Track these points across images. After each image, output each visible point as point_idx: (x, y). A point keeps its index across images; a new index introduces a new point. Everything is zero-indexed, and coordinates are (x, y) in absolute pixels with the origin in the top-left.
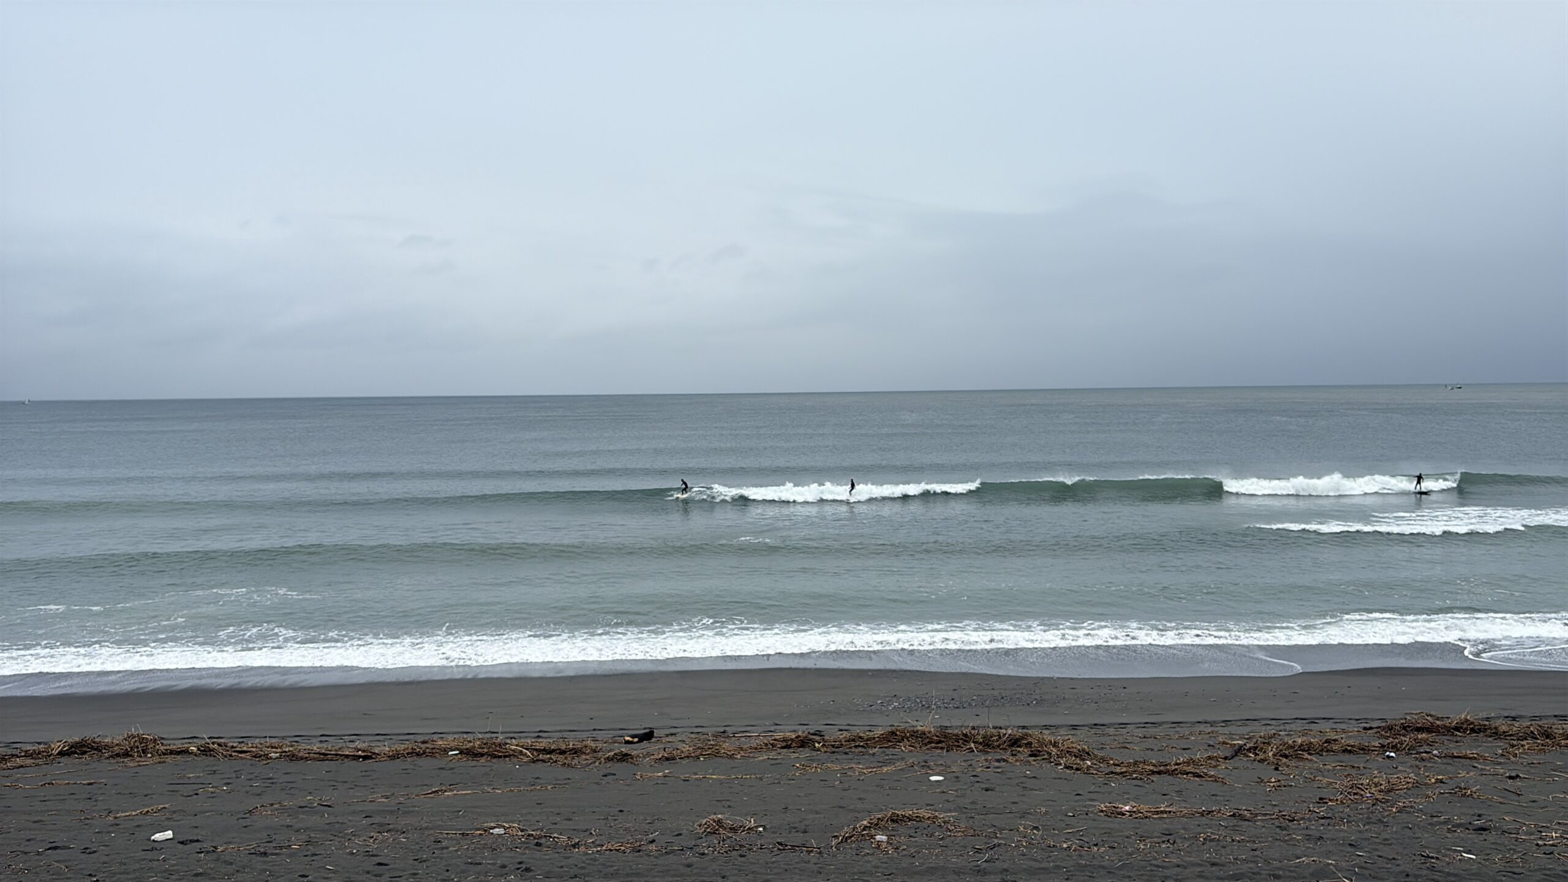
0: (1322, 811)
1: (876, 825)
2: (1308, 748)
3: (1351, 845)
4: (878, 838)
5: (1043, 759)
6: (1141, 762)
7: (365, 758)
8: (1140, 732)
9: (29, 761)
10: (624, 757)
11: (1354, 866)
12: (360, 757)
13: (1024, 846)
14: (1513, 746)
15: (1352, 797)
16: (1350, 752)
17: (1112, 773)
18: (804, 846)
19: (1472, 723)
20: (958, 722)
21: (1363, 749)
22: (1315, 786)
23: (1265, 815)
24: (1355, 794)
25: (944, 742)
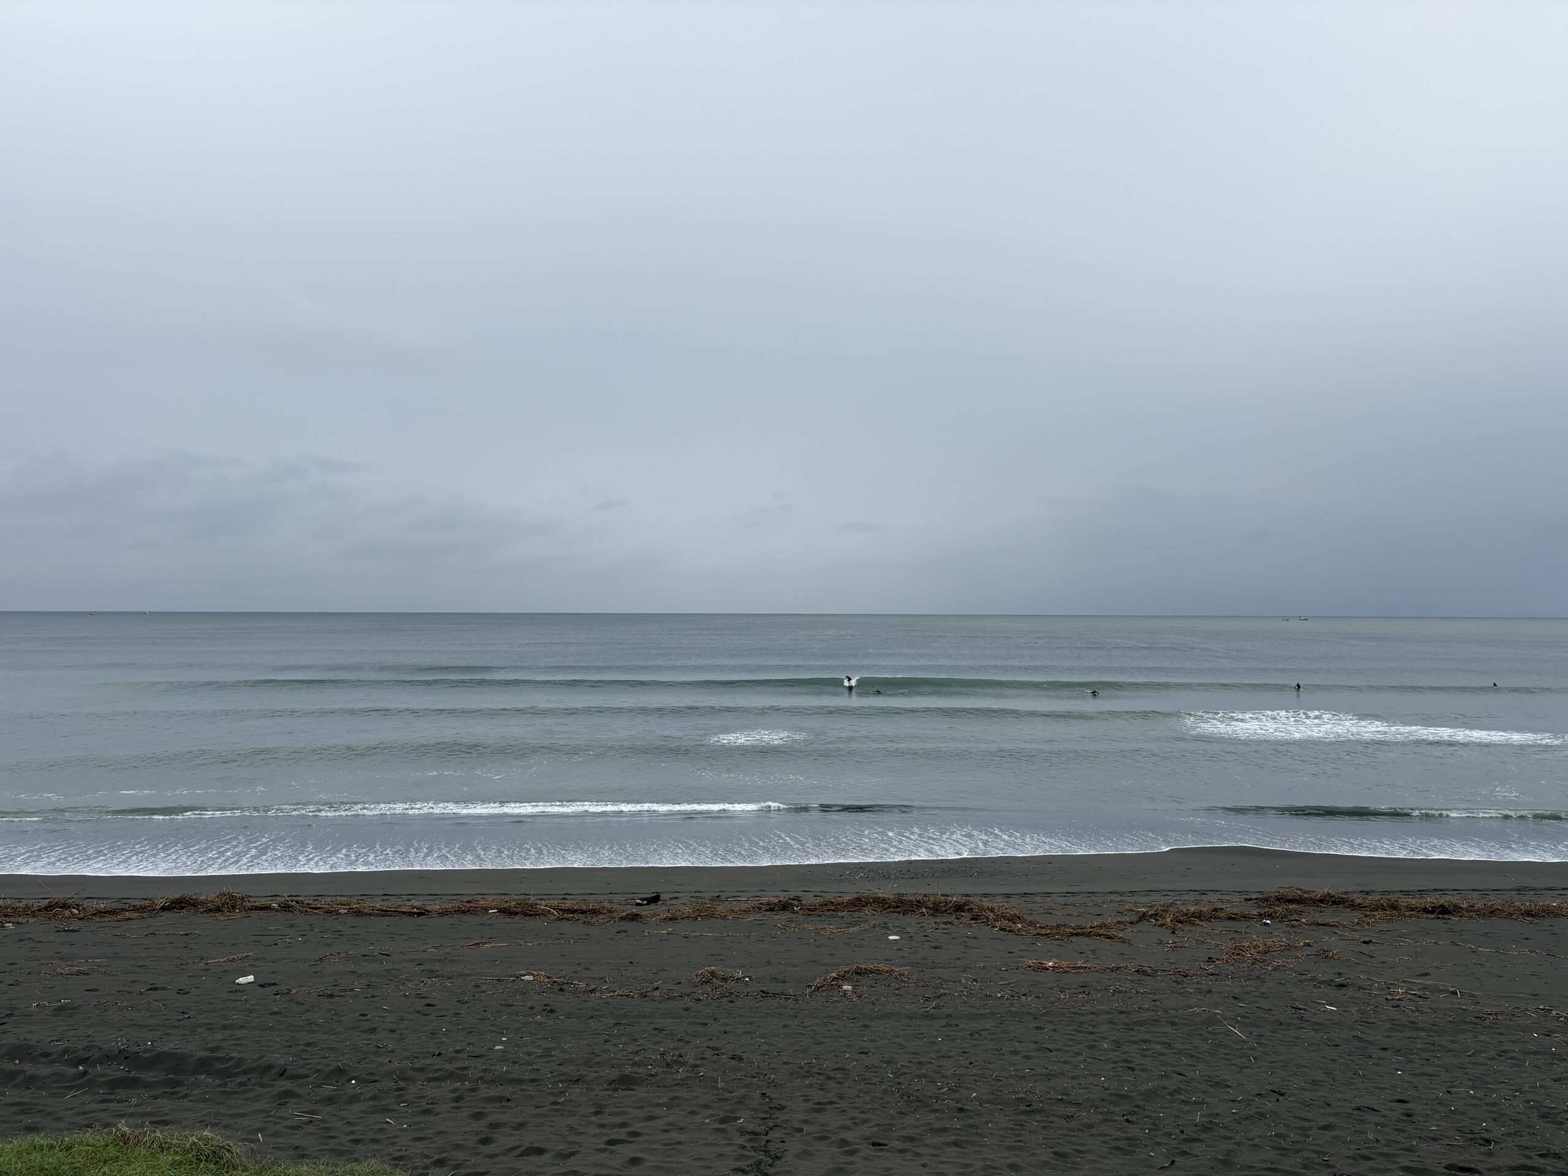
0: (1211, 968)
1: (843, 977)
2: (1199, 915)
3: (1234, 997)
4: (845, 987)
5: (982, 922)
6: (1062, 926)
7: (420, 914)
8: (1062, 900)
9: (136, 915)
10: (635, 917)
11: (1238, 1015)
12: (415, 913)
13: (965, 996)
14: (1366, 916)
15: (1235, 957)
16: (1234, 919)
17: (1039, 934)
18: (783, 994)
19: (1333, 896)
20: (912, 890)
21: (1244, 917)
22: (1206, 947)
23: (1164, 971)
24: (1238, 954)
25: (900, 907)
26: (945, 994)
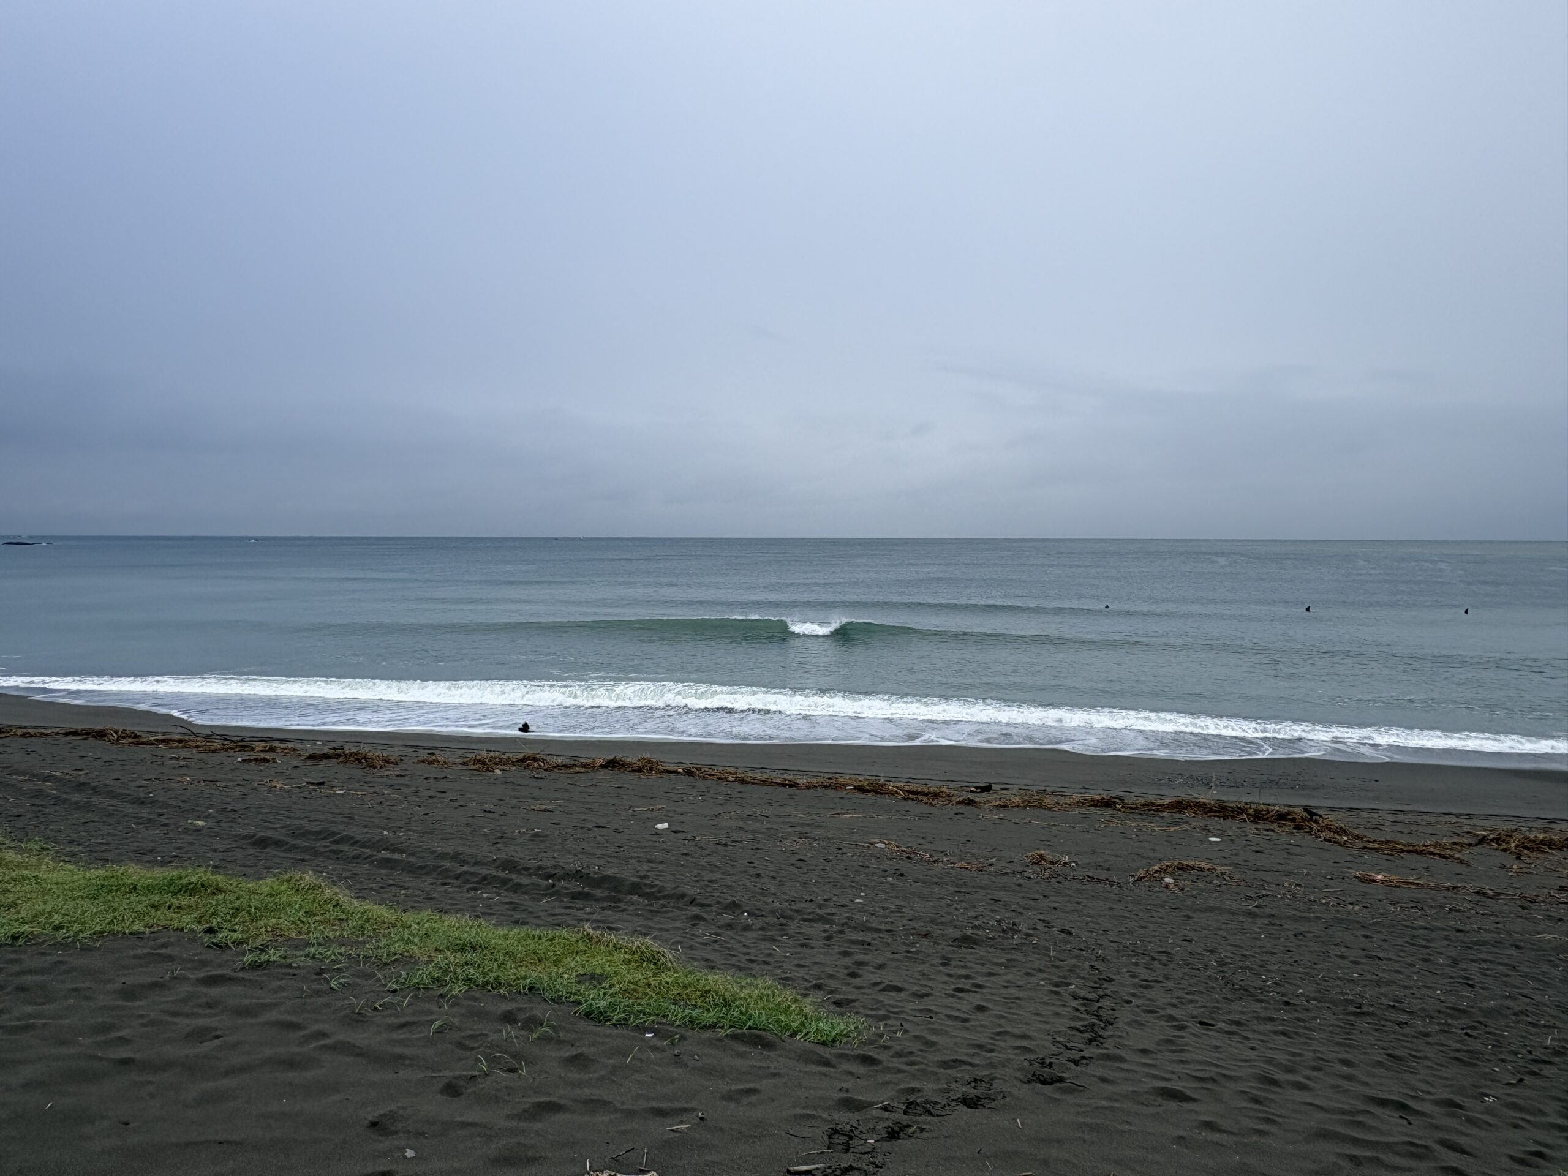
0: (1563, 896)
1: (1165, 871)
4: (1167, 880)
5: (1306, 832)
6: (1392, 842)
7: (791, 786)
9: (583, 770)
10: (970, 803)
13: (1289, 899)
17: (1365, 848)
18: (1107, 880)
20: (1233, 798)
23: (1506, 895)
25: (1221, 812)
26: (1267, 896)
